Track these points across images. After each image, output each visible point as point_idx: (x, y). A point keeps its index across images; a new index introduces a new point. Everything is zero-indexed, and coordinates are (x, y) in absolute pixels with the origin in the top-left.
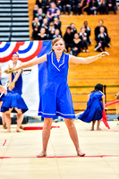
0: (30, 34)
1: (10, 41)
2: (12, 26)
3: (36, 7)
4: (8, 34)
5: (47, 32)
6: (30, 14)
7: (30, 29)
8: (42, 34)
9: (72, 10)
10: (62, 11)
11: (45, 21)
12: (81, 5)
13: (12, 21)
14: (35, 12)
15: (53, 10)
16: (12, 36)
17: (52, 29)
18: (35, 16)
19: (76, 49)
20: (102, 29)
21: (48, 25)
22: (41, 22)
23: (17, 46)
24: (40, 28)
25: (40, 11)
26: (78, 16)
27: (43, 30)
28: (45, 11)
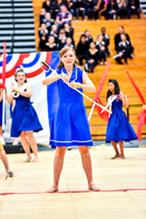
0: (36, 43)
1: (12, 52)
2: (15, 35)
3: (43, 11)
4: (10, 44)
5: (57, 40)
6: (36, 20)
7: (36, 37)
8: (51, 43)
9: (87, 14)
10: (74, 15)
11: (55, 27)
12: (97, 7)
13: (14, 29)
14: (42, 17)
15: (63, 14)
16: (14, 47)
17: (63, 37)
18: (41, 22)
19: (92, 61)
20: (123, 37)
21: (58, 33)
22: (49, 29)
23: (21, 59)
24: (48, 36)
25: (48, 15)
26: (93, 21)
27: (51, 39)
28: (54, 16)
